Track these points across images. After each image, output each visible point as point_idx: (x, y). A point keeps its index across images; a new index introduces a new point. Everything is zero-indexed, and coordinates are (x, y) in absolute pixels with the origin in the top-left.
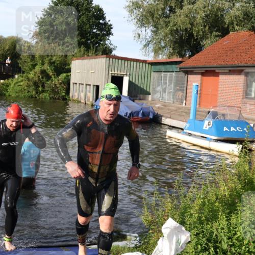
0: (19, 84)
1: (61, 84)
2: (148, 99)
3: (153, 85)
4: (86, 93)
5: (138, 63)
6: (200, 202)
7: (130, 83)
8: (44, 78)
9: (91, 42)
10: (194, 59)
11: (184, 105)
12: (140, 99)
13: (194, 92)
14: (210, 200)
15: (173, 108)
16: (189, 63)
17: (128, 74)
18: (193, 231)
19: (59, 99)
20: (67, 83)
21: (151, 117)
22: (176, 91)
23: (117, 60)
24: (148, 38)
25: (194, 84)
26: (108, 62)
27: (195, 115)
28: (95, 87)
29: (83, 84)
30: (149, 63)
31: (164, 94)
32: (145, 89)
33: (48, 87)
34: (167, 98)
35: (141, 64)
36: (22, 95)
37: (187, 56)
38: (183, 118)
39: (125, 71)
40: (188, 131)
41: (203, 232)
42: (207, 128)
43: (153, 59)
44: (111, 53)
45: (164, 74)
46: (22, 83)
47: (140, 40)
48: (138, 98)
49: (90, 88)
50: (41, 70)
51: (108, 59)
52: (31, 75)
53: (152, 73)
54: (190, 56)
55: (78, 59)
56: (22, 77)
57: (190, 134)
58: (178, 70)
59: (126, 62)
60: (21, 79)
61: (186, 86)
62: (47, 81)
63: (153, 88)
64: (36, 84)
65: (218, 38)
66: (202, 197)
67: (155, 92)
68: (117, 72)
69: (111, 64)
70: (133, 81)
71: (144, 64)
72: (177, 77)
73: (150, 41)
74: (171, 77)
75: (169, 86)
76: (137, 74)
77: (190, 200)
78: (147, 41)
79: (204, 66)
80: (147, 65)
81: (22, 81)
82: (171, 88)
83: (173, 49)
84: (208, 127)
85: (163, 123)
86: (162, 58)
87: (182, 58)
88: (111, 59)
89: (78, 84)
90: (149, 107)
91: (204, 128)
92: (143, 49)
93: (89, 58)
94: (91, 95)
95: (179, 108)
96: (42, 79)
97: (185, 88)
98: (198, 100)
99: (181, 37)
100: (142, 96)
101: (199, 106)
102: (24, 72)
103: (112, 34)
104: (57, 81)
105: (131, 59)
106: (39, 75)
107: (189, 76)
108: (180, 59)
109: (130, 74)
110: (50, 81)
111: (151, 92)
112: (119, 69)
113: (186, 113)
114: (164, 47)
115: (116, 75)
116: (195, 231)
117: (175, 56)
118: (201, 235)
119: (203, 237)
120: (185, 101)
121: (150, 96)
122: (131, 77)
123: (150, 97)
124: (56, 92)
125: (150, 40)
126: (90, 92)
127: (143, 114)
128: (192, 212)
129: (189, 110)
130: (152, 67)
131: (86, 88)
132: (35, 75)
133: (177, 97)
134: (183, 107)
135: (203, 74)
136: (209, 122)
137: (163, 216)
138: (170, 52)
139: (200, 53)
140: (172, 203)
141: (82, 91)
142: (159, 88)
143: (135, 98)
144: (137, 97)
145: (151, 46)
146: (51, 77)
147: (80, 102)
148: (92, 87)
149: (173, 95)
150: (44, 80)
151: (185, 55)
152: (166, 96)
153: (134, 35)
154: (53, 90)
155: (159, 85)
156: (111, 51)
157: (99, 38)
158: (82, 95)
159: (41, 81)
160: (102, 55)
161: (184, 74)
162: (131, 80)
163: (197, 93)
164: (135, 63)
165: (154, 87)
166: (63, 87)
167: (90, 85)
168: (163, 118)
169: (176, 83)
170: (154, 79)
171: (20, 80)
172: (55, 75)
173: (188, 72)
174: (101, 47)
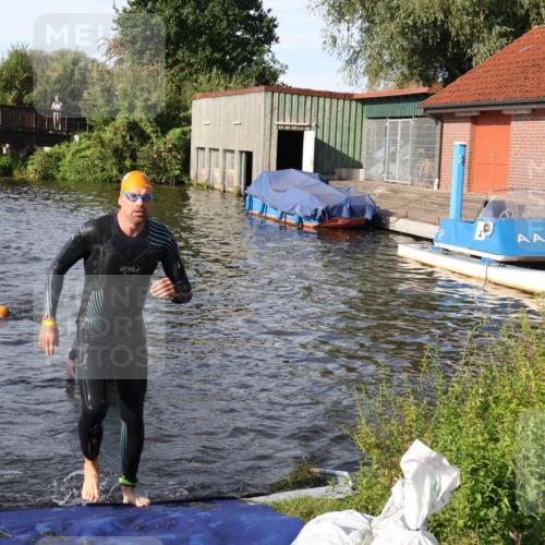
0: (83, 154)
1: (170, 150)
2: (358, 178)
3: (368, 147)
4: (225, 169)
5: (335, 101)
6: (478, 404)
7: (319, 144)
8: (136, 140)
9: (232, 59)
10: (455, 88)
11: (436, 187)
12: (340, 179)
13: (457, 160)
14: (498, 398)
15: (413, 195)
16: (444, 96)
17: (313, 124)
18: (465, 464)
19: (167, 183)
20: (184, 147)
21: (368, 216)
22: (417, 158)
23: (288, 96)
24: (354, 44)
25: (457, 143)
26: (269, 100)
27: (461, 208)
28: (244, 155)
29: (217, 150)
30: (357, 100)
31: (392, 165)
32: (351, 155)
33: (145, 159)
34: (399, 173)
35: (341, 101)
36: (89, 178)
37: (440, 79)
38: (433, 217)
39: (308, 119)
40: (442, 245)
41: (486, 465)
42: (483, 238)
43: (365, 91)
44: (276, 80)
45: (390, 123)
46: (88, 153)
47: (336, 51)
48: (336, 177)
49: (233, 158)
50: (129, 123)
51: (270, 94)
52: (108, 135)
53: (366, 121)
54: (446, 82)
55: (205, 97)
56: (89, 138)
57: (446, 252)
58: (421, 112)
59: (309, 99)
60: (87, 143)
61: (438, 146)
62: (142, 145)
63: (368, 153)
64: (118, 153)
65: (504, 40)
66: (481, 391)
67: (373, 161)
68: (289, 123)
69: (276, 105)
70: (325, 141)
71: (347, 102)
72: (419, 128)
73: (358, 52)
74: (405, 129)
75: (401, 147)
76: (333, 125)
77: (456, 398)
78: (351, 52)
79: (477, 103)
80: (354, 103)
81: (89, 148)
82: (406, 152)
83: (409, 66)
84: (484, 235)
85: (391, 228)
86: (385, 87)
87: (430, 86)
88: (276, 94)
89: (207, 150)
90: (364, 196)
91: (476, 238)
92: (344, 70)
93: (229, 92)
94: (235, 173)
95: (426, 196)
96: (130, 143)
97: (437, 153)
98: (466, 176)
99: (425, 41)
100: (344, 172)
101: (469, 190)
102: (91, 128)
103: (277, 40)
104: (162, 144)
105: (320, 92)
106: (124, 133)
107: (445, 125)
108: (424, 90)
109: (317, 126)
110: (148, 145)
111: (363, 161)
112: (294, 113)
113: (440, 205)
114: (390, 65)
115: (287, 128)
116: (468, 465)
117: (414, 81)
118: (482, 473)
119: (487, 476)
120: (436, 180)
121: (362, 171)
122: (320, 131)
123: (361, 174)
124: (160, 168)
125: (358, 49)
126: (232, 166)
127: (352, 211)
128: (461, 423)
129: (448, 198)
130: (365, 107)
131: (225, 158)
132: (115, 134)
133: (420, 172)
134: (432, 194)
135: (475, 120)
136: (486, 225)
137: (400, 434)
138: (403, 74)
139: (467, 75)
140: (417, 405)
141: (217, 166)
142: (380, 154)
143: (329, 177)
144: (334, 173)
145: (362, 63)
146: (150, 138)
147: (213, 188)
148: (237, 155)
149: (412, 168)
150: (136, 143)
151: (434, 79)
152: (396, 170)
153: (323, 40)
154: (154, 164)
155: (379, 148)
156: (275, 76)
157: (249, 48)
158: (217, 173)
159: (128, 146)
160: (257, 85)
161: (434, 121)
162: (320, 137)
163: (463, 162)
164: (328, 100)
165: (370, 151)
166: (175, 157)
167: (233, 151)
168: (392, 219)
169: (418, 142)
170: (368, 135)
171: (83, 146)
172: (157, 132)
173: (442, 116)
174: (255, 68)
